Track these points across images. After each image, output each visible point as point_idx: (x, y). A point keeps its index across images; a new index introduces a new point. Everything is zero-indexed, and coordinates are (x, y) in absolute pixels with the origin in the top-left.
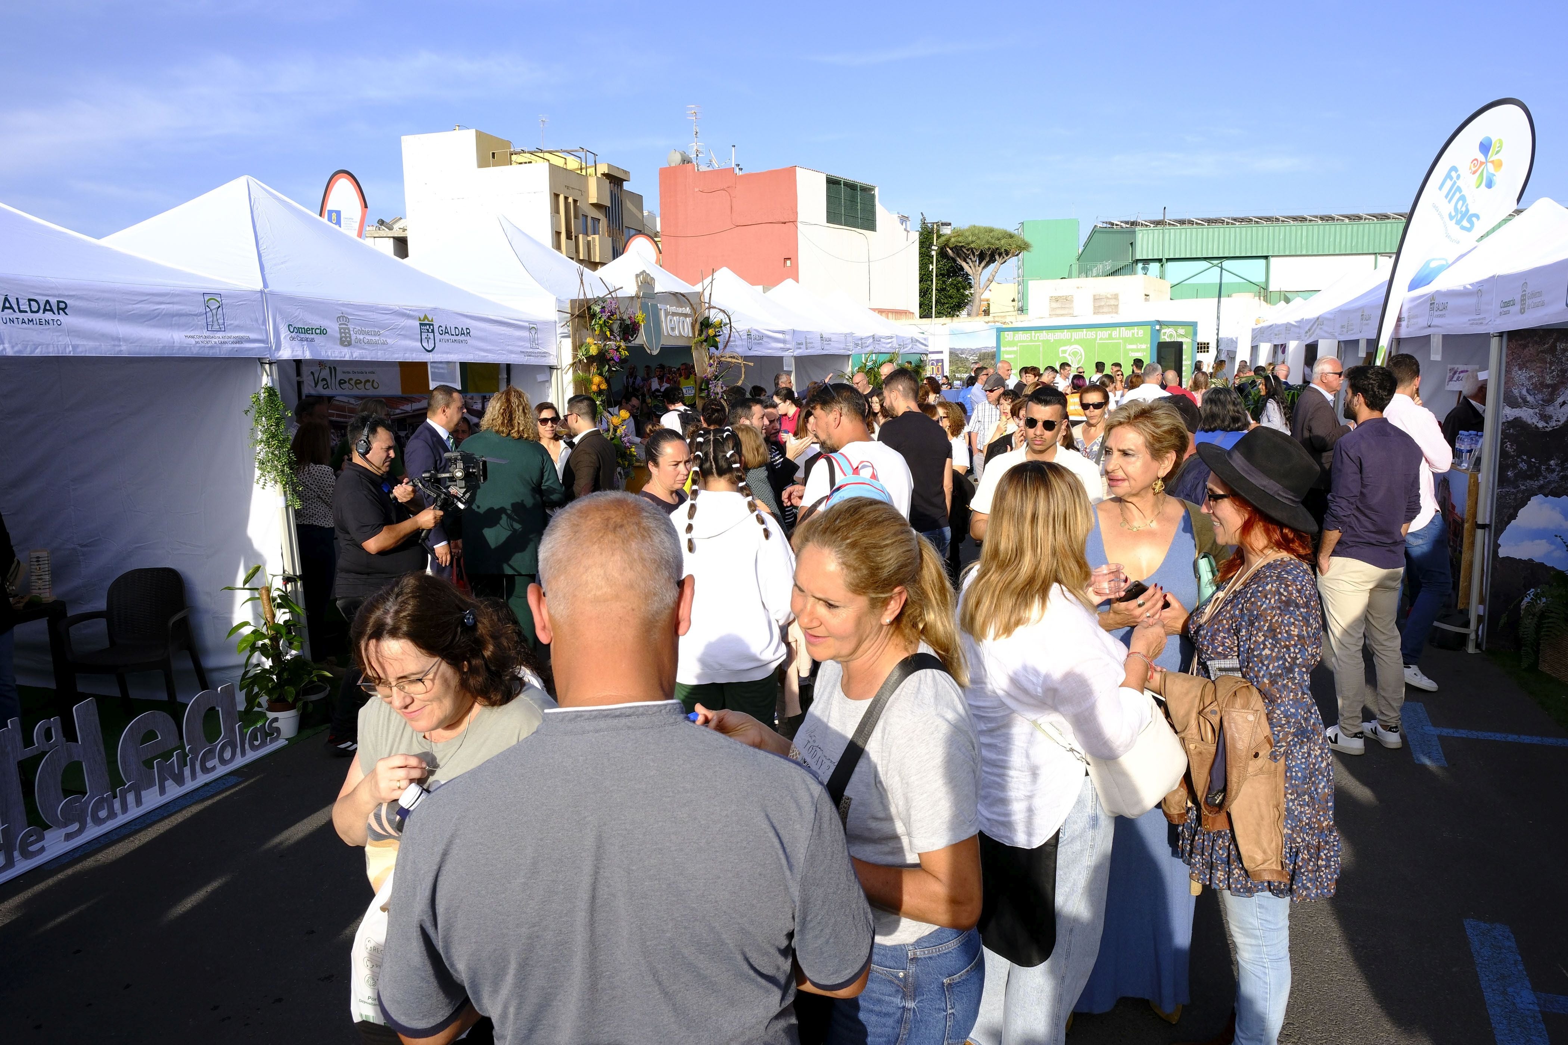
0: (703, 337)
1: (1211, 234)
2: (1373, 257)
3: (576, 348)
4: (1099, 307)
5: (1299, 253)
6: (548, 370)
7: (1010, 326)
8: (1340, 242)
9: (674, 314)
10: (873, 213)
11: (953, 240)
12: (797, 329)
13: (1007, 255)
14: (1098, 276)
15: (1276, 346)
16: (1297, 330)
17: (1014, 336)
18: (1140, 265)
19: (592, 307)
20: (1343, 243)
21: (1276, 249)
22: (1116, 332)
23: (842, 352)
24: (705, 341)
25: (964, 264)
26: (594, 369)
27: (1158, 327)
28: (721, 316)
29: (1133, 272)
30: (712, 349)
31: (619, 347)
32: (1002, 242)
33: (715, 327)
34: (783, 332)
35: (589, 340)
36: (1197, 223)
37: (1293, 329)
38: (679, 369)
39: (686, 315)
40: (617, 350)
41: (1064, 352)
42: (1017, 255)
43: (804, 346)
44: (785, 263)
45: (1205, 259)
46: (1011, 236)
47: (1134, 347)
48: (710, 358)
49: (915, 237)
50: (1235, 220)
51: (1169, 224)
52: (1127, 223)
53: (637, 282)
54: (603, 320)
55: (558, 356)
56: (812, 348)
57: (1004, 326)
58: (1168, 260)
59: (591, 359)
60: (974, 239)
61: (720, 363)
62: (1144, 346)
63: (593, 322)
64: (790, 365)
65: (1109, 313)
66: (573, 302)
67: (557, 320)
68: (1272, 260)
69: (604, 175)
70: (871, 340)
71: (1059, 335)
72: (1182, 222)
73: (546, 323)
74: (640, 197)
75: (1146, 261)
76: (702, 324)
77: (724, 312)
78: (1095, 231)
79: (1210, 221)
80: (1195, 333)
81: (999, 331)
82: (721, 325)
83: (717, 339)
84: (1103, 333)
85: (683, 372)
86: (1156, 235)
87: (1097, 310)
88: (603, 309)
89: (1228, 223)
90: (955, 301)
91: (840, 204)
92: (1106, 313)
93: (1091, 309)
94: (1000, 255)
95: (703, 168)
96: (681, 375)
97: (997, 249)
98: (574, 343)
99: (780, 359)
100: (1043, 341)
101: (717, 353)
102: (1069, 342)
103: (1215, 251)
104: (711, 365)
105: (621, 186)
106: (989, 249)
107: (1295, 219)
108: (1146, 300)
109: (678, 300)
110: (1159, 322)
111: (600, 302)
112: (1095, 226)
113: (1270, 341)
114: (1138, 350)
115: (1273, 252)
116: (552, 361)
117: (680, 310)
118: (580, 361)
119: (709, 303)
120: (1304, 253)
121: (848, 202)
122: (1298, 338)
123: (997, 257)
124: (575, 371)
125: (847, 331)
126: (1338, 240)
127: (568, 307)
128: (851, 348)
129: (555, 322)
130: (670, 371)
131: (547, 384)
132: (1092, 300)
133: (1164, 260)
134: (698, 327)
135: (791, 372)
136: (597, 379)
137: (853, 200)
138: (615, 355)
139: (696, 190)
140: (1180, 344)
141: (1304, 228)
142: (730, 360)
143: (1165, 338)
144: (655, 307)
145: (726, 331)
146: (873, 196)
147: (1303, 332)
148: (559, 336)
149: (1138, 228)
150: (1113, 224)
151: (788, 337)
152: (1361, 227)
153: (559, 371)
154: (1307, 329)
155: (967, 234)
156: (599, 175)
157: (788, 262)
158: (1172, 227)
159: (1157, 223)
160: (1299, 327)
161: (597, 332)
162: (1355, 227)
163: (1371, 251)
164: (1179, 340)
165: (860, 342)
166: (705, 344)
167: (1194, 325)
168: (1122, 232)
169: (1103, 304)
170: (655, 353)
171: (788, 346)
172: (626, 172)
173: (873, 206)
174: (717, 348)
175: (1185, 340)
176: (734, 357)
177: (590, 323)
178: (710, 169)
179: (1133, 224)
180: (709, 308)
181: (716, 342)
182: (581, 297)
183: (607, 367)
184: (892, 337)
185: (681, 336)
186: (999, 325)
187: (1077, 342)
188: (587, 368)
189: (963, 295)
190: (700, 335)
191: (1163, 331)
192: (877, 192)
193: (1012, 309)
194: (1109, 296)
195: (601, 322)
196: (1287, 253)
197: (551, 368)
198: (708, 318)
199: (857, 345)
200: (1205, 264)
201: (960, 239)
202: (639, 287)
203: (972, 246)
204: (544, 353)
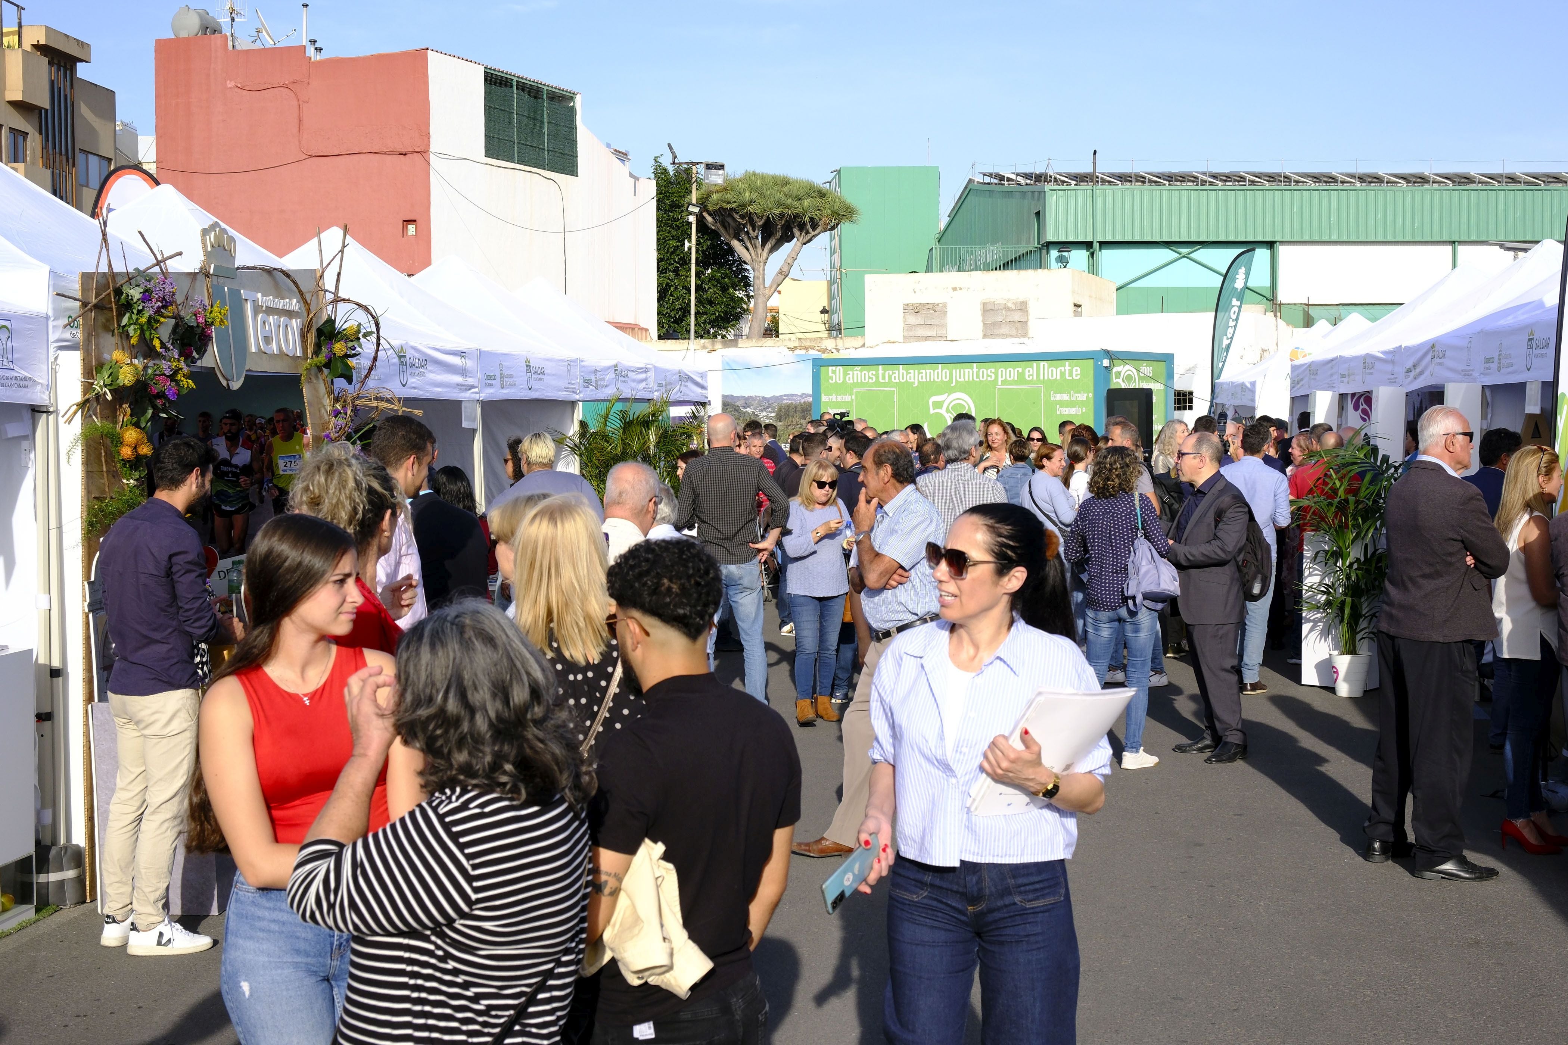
0: (322, 358)
1: (1175, 200)
2: (1449, 248)
3: (90, 370)
4: (993, 324)
5: (1325, 238)
6: (27, 415)
7: (836, 356)
8: (1394, 221)
9: (270, 311)
10: (572, 142)
11: (715, 197)
12: (487, 347)
13: (814, 226)
14: (976, 269)
15: (1342, 397)
16: (1389, 368)
17: (845, 374)
18: (1054, 253)
19: (125, 289)
20: (1399, 221)
21: (1287, 229)
22: (1031, 371)
23: (563, 395)
24: (327, 365)
25: (735, 244)
26: (125, 413)
27: (1106, 363)
28: (360, 317)
29: (1041, 265)
30: (340, 383)
31: (177, 371)
32: (806, 203)
33: (347, 339)
34: (461, 354)
35: (118, 355)
36: (1150, 181)
37: (1378, 365)
38: (271, 420)
39: (290, 314)
40: (172, 377)
41: (938, 405)
42: (833, 228)
43: (497, 383)
44: (404, 229)
45: (1167, 244)
46: (822, 194)
47: (1064, 397)
48: (337, 400)
49: (650, 188)
50: (1214, 176)
51: (1103, 181)
52: (1027, 176)
53: (204, 243)
54: (146, 315)
55: (52, 387)
56: (513, 385)
57: (824, 356)
58: (1103, 244)
59: (120, 393)
60: (754, 196)
61: (355, 410)
62: (1082, 397)
63: (125, 321)
64: (472, 419)
65: (1011, 336)
66: (86, 277)
67: (50, 313)
68: (1282, 250)
69: (37, 47)
70: (611, 375)
71: (928, 374)
72: (1124, 178)
73: (28, 318)
74: (110, 95)
75: (1065, 246)
76: (320, 332)
77: (366, 309)
78: (969, 190)
79: (1171, 178)
80: (1170, 375)
81: (818, 365)
82: (355, 337)
83: (352, 362)
84: (1009, 373)
85: (279, 427)
86: (1080, 200)
87: (990, 331)
88: (147, 295)
89: (1204, 183)
90: (718, 310)
91: (510, 122)
92: (1006, 336)
93: (978, 327)
94: (802, 227)
95: (244, 43)
96: (274, 433)
97: (796, 216)
98: (86, 361)
99: (457, 405)
100: (898, 384)
101: (351, 390)
102: (947, 388)
103: (1184, 231)
104: (337, 414)
105: (73, 69)
106: (782, 215)
107: (1316, 178)
108: (1077, 314)
109: (276, 284)
110: (1108, 354)
111: (141, 280)
112: (970, 181)
113: (1330, 387)
114: (1071, 404)
115: (1283, 236)
116: (39, 397)
117: (280, 304)
118: (98, 396)
119: (336, 294)
120: (1334, 238)
121: (526, 121)
122: (1392, 382)
123: (796, 231)
124: (86, 418)
125: (571, 355)
126: (1390, 218)
127: (75, 287)
128: (578, 387)
129: (47, 318)
130: (252, 425)
131: (25, 444)
132: (979, 313)
133: (1096, 245)
134: (312, 337)
135: (474, 431)
136: (131, 435)
137: (535, 118)
138: (168, 387)
139: (230, 84)
140: (1148, 393)
141: (1333, 194)
142: (374, 403)
143: (1119, 383)
144: (235, 293)
145: (367, 347)
146: (572, 110)
147: (1400, 370)
148: (52, 347)
149: (1048, 187)
150: (1001, 178)
151: (469, 364)
152: (1428, 195)
153: (51, 417)
154: (1409, 364)
155: (741, 187)
156: (27, 47)
157: (411, 228)
158: (1106, 186)
159: (1081, 178)
160: (1392, 362)
161: (134, 341)
162: (1418, 195)
163: (1445, 238)
164: (1145, 385)
165: (593, 377)
166: (326, 371)
167: (1167, 359)
168: (1019, 193)
169: (999, 319)
170: (236, 385)
171: (470, 381)
172: (83, 45)
173: (572, 128)
174: (350, 381)
175: (1156, 387)
176: (381, 399)
177: (119, 322)
178: (258, 45)
179: (1040, 178)
180: (337, 300)
181: (349, 368)
182: (104, 268)
183: (150, 412)
184: (646, 370)
185: (282, 355)
186: (813, 353)
187: (962, 387)
188: (110, 410)
189: (733, 298)
190: (316, 352)
191: (1115, 370)
192: (579, 103)
193: (822, 327)
194: (1010, 305)
195: (143, 320)
196: (1306, 238)
197: (36, 410)
198: (331, 322)
199: (588, 382)
200: (1167, 254)
201: (728, 196)
202: (207, 254)
203: (750, 209)
204: (26, 379)
